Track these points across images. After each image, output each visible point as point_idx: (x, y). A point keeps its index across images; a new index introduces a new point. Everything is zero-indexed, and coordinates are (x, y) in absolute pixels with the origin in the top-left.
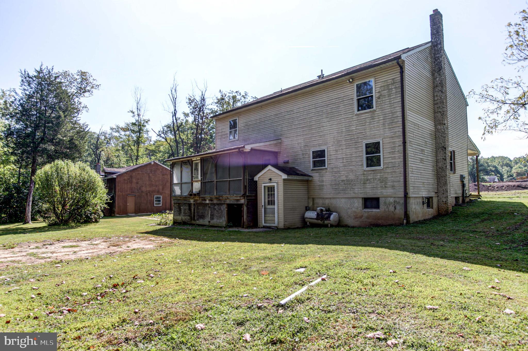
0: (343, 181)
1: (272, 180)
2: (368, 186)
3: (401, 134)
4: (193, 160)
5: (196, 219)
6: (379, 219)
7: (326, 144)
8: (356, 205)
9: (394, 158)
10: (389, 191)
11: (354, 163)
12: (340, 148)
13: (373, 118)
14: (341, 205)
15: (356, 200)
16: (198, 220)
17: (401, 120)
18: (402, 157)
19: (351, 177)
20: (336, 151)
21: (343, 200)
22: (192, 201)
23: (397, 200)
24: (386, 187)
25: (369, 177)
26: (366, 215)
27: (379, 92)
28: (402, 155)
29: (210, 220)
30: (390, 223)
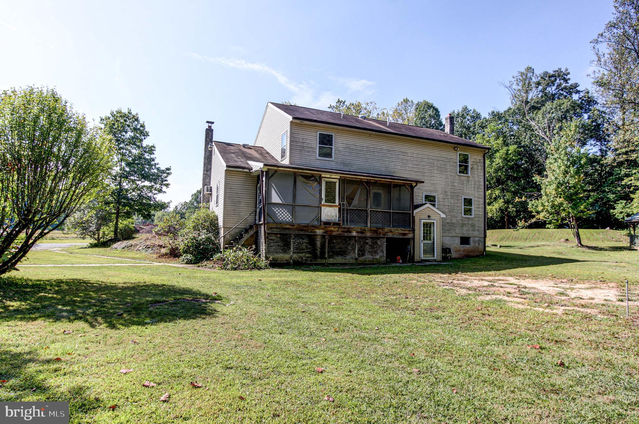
0: (448, 223)
1: (431, 217)
2: (465, 228)
3: (483, 197)
4: (323, 175)
5: (326, 256)
6: (470, 252)
7: (436, 191)
8: (456, 242)
9: (479, 211)
10: (476, 233)
11: (456, 211)
12: (447, 197)
13: (468, 181)
14: (446, 242)
15: (456, 238)
16: (330, 257)
17: (483, 188)
18: (483, 212)
19: (454, 221)
20: (444, 199)
21: (448, 238)
22: (319, 232)
23: (480, 239)
24: (474, 230)
25: (465, 223)
26: (462, 249)
27: (472, 165)
28: (483, 210)
29: (357, 257)
30: (476, 254)
